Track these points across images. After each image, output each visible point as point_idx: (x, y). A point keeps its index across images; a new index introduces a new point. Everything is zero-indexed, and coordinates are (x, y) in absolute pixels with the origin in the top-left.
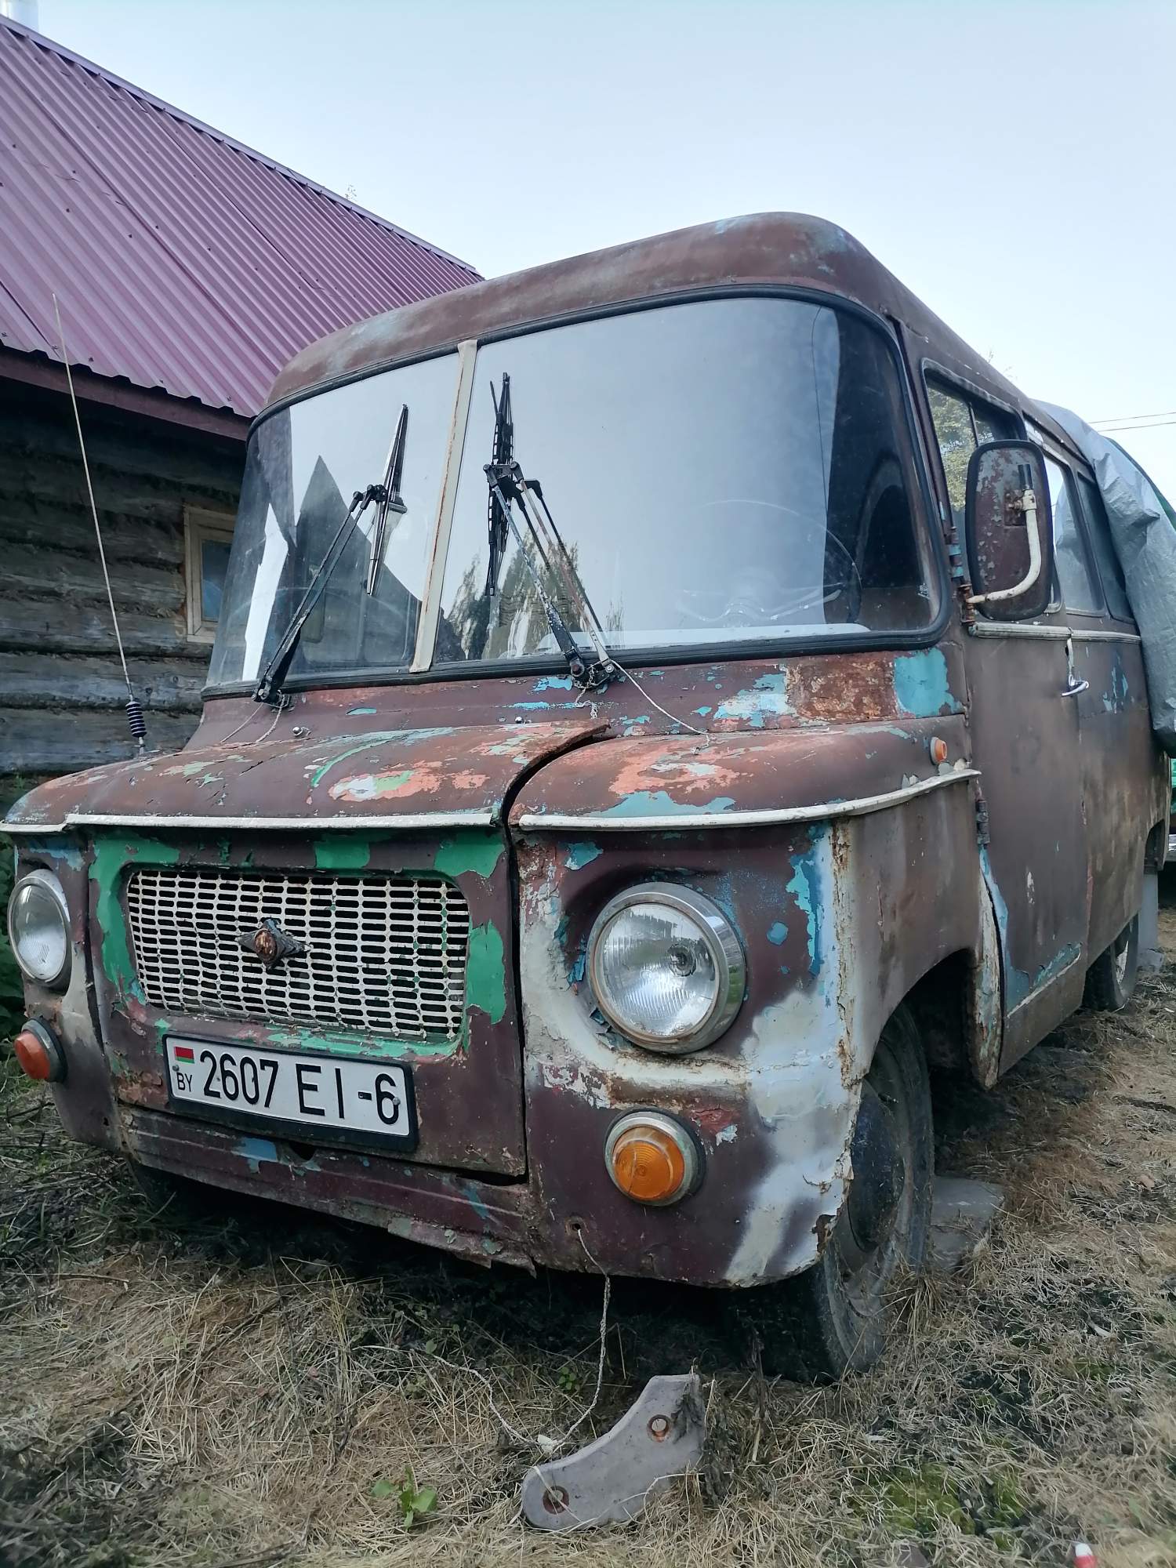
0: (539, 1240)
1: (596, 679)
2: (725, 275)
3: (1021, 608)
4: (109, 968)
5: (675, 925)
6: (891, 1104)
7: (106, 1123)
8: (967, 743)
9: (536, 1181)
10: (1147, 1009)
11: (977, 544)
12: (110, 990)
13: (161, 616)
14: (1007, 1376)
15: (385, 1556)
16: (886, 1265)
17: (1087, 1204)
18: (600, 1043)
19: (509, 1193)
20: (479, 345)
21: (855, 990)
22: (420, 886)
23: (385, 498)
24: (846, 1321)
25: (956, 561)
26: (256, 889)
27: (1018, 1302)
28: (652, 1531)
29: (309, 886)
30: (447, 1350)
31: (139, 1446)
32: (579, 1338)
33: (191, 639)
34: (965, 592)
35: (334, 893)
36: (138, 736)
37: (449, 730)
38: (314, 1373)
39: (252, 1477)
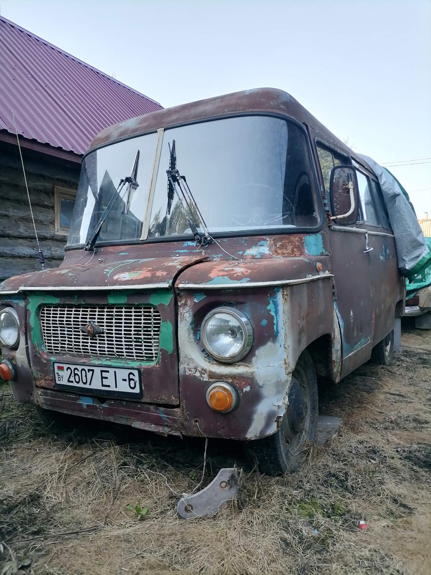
0: (183, 426)
1: (204, 242)
2: (249, 108)
3: (348, 221)
4: (33, 339)
5: (230, 321)
6: (304, 387)
7: (31, 395)
8: (330, 266)
9: (183, 407)
10: (397, 364)
11: (333, 199)
12: (34, 348)
13: (46, 225)
14: (341, 474)
15: (131, 528)
16: (301, 440)
17: (371, 425)
18: (205, 360)
19: (173, 411)
20: (165, 130)
21: (290, 342)
22: (144, 309)
23: (131, 181)
24: (287, 455)
25: (326, 205)
26: (87, 311)
27: (346, 453)
28: (220, 518)
29: (106, 310)
30: (152, 467)
31: (45, 498)
32: (197, 463)
33: (56, 233)
34: (329, 215)
35: (114, 312)
36: (42, 263)
37: (154, 259)
38: (105, 475)
39: (85, 507)
